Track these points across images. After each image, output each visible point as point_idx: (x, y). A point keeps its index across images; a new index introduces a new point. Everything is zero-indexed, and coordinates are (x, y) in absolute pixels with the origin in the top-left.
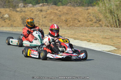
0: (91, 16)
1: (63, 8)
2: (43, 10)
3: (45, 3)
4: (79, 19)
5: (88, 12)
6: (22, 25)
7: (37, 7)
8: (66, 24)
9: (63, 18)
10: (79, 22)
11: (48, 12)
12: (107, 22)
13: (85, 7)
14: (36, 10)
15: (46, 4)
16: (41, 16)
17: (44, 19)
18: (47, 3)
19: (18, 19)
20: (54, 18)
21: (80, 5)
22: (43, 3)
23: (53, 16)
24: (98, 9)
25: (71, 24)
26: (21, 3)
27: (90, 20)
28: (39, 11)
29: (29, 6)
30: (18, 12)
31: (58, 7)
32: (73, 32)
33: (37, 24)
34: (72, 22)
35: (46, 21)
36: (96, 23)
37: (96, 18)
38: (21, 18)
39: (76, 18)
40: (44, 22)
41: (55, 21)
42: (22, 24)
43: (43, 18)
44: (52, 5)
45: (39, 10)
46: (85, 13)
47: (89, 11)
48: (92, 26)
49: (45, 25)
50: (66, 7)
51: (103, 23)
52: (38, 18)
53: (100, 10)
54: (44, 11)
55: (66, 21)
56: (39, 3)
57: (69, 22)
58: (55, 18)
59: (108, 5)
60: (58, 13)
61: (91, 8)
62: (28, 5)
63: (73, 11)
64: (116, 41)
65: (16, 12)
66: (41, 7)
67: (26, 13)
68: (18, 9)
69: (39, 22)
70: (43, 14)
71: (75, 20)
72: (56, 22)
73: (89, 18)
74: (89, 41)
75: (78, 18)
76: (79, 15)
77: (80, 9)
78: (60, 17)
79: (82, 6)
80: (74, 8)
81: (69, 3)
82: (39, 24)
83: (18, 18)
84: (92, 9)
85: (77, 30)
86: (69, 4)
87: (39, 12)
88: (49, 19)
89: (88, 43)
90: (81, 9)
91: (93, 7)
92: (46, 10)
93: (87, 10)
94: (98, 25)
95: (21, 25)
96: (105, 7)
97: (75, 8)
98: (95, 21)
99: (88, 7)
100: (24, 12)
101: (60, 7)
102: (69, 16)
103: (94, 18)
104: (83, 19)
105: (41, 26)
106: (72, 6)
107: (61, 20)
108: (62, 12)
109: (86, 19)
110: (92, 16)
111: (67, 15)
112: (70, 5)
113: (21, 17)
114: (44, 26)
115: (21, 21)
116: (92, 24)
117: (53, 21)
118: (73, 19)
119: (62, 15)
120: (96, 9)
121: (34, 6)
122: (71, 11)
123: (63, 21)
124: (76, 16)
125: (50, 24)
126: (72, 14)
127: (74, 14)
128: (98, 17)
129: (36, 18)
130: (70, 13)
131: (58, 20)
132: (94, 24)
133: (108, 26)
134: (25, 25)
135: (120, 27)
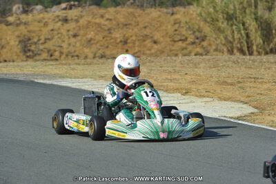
0: (181, 29)
1: (117, 13)
2: (69, 18)
3: (72, 3)
4: (155, 38)
5: (176, 20)
6: (21, 54)
7: (54, 12)
8: (123, 49)
9: (118, 35)
10: (155, 42)
11: (82, 22)
12: (221, 43)
13: (167, 7)
14: (54, 20)
15: (76, 3)
16: (63, 31)
17: (73, 40)
18: (79, 1)
19: (12, 43)
20: (97, 37)
21: (155, 5)
22: (69, 1)
23: (92, 33)
24: (198, 12)
25: (137, 49)
26: (19, 3)
27: (179, 37)
28: (60, 20)
29: (37, 10)
30: (10, 24)
31: (104, 11)
32: (145, 70)
33: (55, 51)
34: (137, 43)
35: (78, 44)
36: (195, 46)
37: (194, 32)
38: (18, 39)
39: (148, 34)
40: (74, 46)
41: (97, 42)
42: (20, 52)
43: (69, 38)
44: (90, 5)
45: (60, 18)
46: (169, 22)
47: (177, 16)
48: (185, 51)
49: (75, 54)
50: (124, 9)
51: (210, 45)
52: (59, 38)
53: (203, 14)
54: (72, 19)
55: (126, 42)
56: (59, 3)
57: (131, 45)
58: (99, 37)
59: (221, 2)
60: (105, 25)
61: (182, 9)
62: (33, 7)
63: (139, 19)
64: (253, 89)
65: (7, 25)
66: (64, 11)
67: (31, 28)
68: (11, 19)
69: (61, 47)
70: (68, 29)
71: (144, 41)
72: (102, 46)
73: (177, 32)
74: (186, 93)
75: (151, 35)
76: (154, 26)
77: (154, 13)
78: (110, 33)
79: (159, 5)
80: (141, 12)
82: (61, 53)
83: (10, 40)
84: (184, 13)
85: (153, 64)
86: (128, 3)
87: (60, 23)
88: (85, 38)
89: (184, 97)
90: (158, 13)
91: (187, 7)
92: (76, 18)
93: (172, 14)
94: (199, 50)
95: (18, 56)
96: (214, 7)
97: (144, 10)
98: (192, 40)
99: (174, 7)
100: (25, 24)
101: (109, 9)
102: (130, 31)
103: (190, 33)
104: (163, 36)
105: (67, 55)
106: (138, 6)
107: (112, 41)
108: (114, 22)
109: (170, 38)
110: (185, 28)
111: (125, 29)
112: (132, 4)
113: (18, 37)
114: (72, 56)
115: (19, 46)
116: (186, 48)
117: (94, 44)
118: (141, 38)
119: (114, 29)
120: (194, 11)
121: (49, 9)
122: (136, 18)
123: (118, 43)
124: (147, 30)
125: (87, 51)
126: (138, 25)
127: (141, 25)
128: (200, 30)
129: (52, 38)
130: (133, 23)
131: (106, 40)
132: (190, 48)
133: (223, 53)
134: (28, 57)
135: (251, 54)
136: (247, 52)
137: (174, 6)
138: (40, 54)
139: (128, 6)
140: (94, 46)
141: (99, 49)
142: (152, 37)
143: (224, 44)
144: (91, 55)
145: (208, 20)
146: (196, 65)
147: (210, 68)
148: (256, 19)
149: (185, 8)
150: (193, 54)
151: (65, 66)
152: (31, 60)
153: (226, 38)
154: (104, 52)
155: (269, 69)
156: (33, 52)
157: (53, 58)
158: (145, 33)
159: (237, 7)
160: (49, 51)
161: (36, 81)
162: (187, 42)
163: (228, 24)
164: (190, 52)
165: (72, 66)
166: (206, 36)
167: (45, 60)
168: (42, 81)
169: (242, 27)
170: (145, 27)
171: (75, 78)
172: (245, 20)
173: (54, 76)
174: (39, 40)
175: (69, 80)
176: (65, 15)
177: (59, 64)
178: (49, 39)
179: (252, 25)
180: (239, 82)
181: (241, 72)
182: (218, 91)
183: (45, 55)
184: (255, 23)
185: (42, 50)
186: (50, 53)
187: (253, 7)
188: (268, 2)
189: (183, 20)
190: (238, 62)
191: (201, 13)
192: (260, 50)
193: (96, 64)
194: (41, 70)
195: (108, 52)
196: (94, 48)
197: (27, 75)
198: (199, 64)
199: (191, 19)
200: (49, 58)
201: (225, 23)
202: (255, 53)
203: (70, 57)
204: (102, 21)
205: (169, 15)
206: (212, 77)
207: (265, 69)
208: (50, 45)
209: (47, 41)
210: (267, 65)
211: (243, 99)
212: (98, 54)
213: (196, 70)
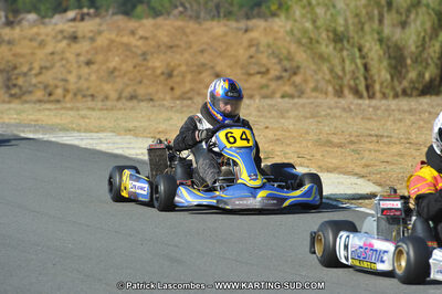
0: (260, 56)
1: (157, 27)
2: (80, 34)
3: (85, 10)
4: (218, 69)
5: (251, 40)
6: (2, 92)
7: (56, 24)
8: (166, 85)
9: (158, 63)
10: (218, 76)
11: (101, 41)
12: (324, 78)
13: (237, 20)
14: (55, 37)
15: (92, 11)
16: (70, 55)
17: (85, 70)
18: (97, 8)
20: (124, 66)
21: (219, 16)
22: (80, 7)
23: (117, 59)
24: (288, 28)
25: (188, 86)
27: (256, 69)
28: (65, 38)
29: (28, 21)
31: (136, 24)
33: (56, 87)
34: (189, 77)
35: (93, 77)
36: (280, 82)
37: (280, 61)
39: (207, 62)
41: (125, 74)
43: (79, 67)
44: (114, 14)
45: (66, 34)
46: (241, 44)
47: (254, 35)
48: (265, 91)
49: (90, 92)
50: (167, 22)
51: (305, 81)
52: (63, 66)
53: (296, 32)
54: (84, 37)
55: (170, 75)
56: (65, 11)
57: (178, 79)
58: (128, 66)
59: (325, 13)
60: (135, 46)
61: (260, 23)
62: (22, 16)
63: (192, 38)
66: (72, 24)
67: (18, 49)
69: (66, 80)
70: (78, 51)
71: (200, 73)
72: (131, 80)
73: (253, 60)
75: (211, 64)
76: (216, 50)
77: (218, 28)
78: (145, 59)
79: (225, 16)
80: (197, 26)
81: (176, 7)
82: (67, 91)
84: (265, 29)
86: (176, 12)
87: (64, 43)
88: (104, 67)
90: (224, 29)
91: (270, 20)
92: (91, 35)
93: (246, 31)
94: (288, 89)
96: (314, 22)
97: (200, 23)
98: (277, 73)
99: (249, 19)
100: (9, 43)
101: (145, 21)
102: (178, 57)
103: (274, 61)
104: (230, 67)
105: (75, 95)
106: (191, 17)
107: (149, 72)
108: (153, 43)
109: (242, 68)
110: (266, 54)
111: (169, 53)
112: (181, 13)
114: (84, 96)
116: (267, 86)
117: (119, 76)
118: (195, 68)
119: (152, 54)
120: (280, 27)
121: (47, 20)
122: (187, 36)
123: (158, 77)
124: (206, 55)
125: (107, 87)
126: (190, 47)
127: (195, 48)
128: (290, 58)
129: (52, 66)
130: (182, 44)
131: (139, 71)
132: (273, 85)
133: (326, 93)
134: (12, 96)
135: (372, 96)
136: (365, 94)
137: (248, 17)
138: (30, 92)
139: (175, 16)
140: (118, 80)
141: (127, 85)
142: (212, 68)
143: (329, 81)
144: (114, 95)
145: (304, 41)
146: (282, 114)
147: (306, 118)
148: (381, 41)
149: (266, 20)
150: (278, 95)
151: (71, 113)
152: (17, 101)
153: (332, 71)
154: (135, 91)
155: (400, 121)
156: (20, 88)
157: (52, 98)
158: (202, 60)
159: (350, 21)
160: (46, 87)
161: (23, 135)
162: (270, 76)
163: (335, 48)
164: (273, 93)
165: (82, 113)
166: (298, 67)
167: (40, 101)
168: (31, 136)
169: (357, 54)
170: (202, 51)
171: (86, 131)
172: (362, 42)
173: (52, 129)
174: (31, 69)
175: (76, 134)
176: (73, 29)
177: (61, 109)
178: (46, 68)
179: (374, 51)
180: (352, 143)
181: (355, 126)
182: (318, 156)
183: (39, 94)
184: (378, 47)
185: (35, 86)
186: (48, 90)
187: (377, 22)
188: (401, 14)
189: (264, 40)
190: (351, 110)
191: (292, 31)
192: (387, 91)
193: (120, 109)
194: (31, 117)
195: (141, 91)
196: (119, 83)
197: (8, 125)
198: (287, 111)
199: (275, 39)
200: (46, 98)
201: (331, 47)
202: (378, 95)
203: (79, 97)
204: (133, 41)
205: (240, 33)
206: (307, 133)
207: (394, 121)
208: (48, 77)
209: (44, 71)
210: (398, 115)
211: (357, 170)
212: (125, 94)
213: (283, 121)
